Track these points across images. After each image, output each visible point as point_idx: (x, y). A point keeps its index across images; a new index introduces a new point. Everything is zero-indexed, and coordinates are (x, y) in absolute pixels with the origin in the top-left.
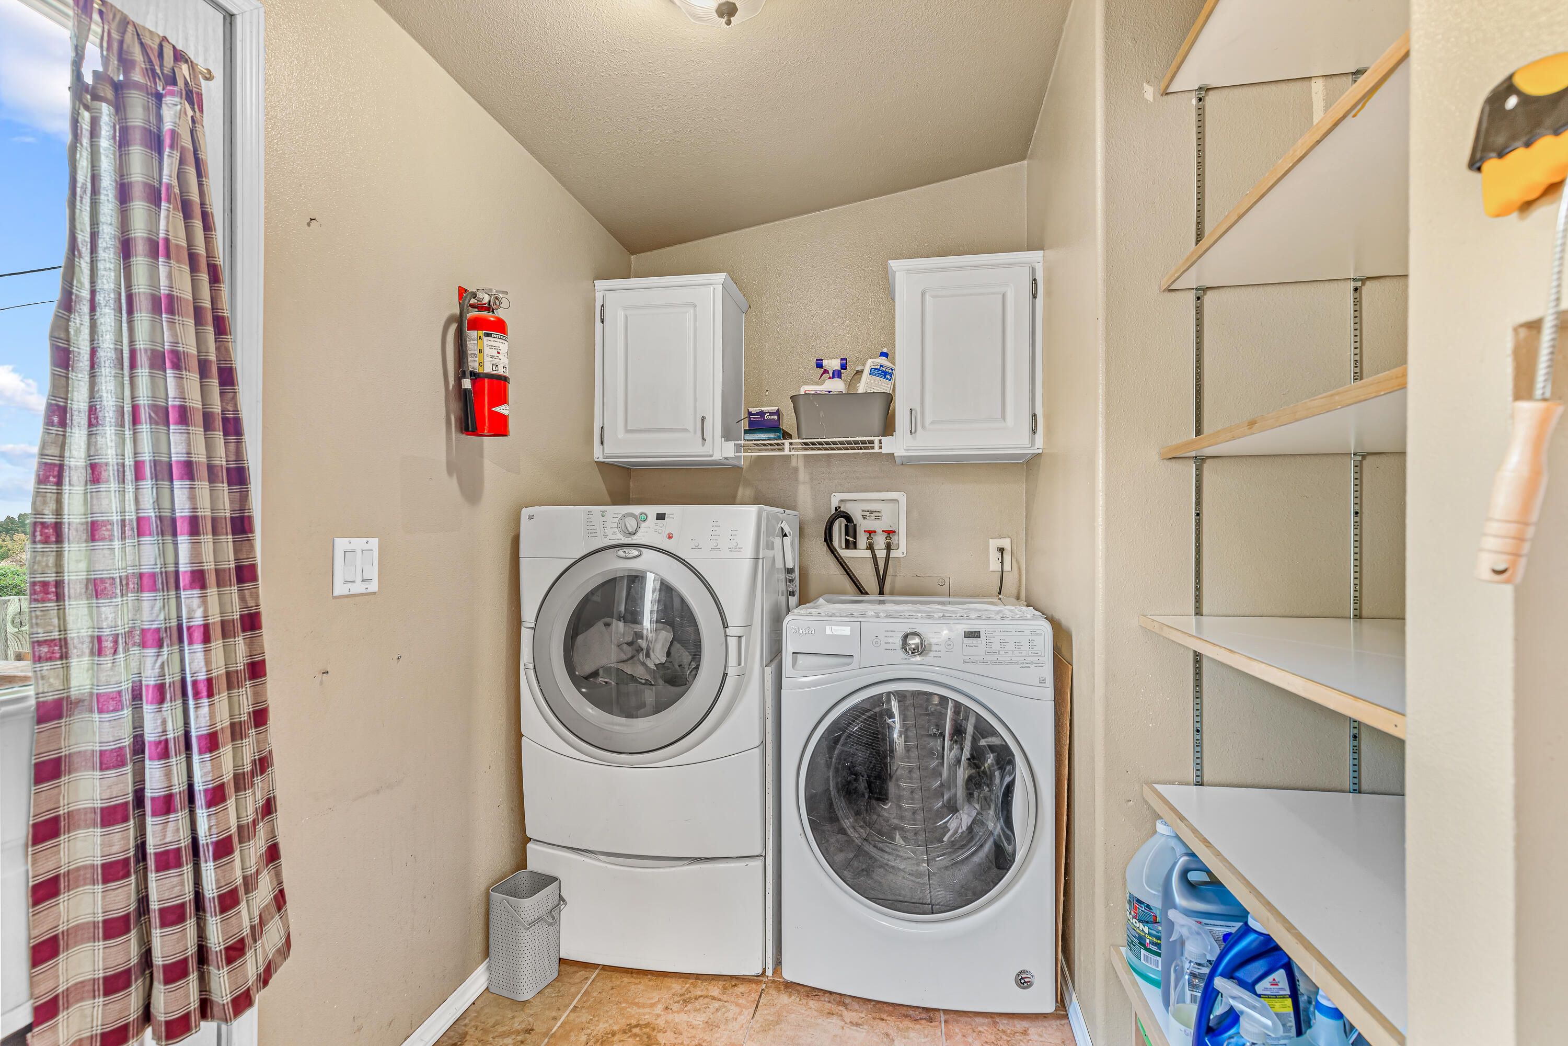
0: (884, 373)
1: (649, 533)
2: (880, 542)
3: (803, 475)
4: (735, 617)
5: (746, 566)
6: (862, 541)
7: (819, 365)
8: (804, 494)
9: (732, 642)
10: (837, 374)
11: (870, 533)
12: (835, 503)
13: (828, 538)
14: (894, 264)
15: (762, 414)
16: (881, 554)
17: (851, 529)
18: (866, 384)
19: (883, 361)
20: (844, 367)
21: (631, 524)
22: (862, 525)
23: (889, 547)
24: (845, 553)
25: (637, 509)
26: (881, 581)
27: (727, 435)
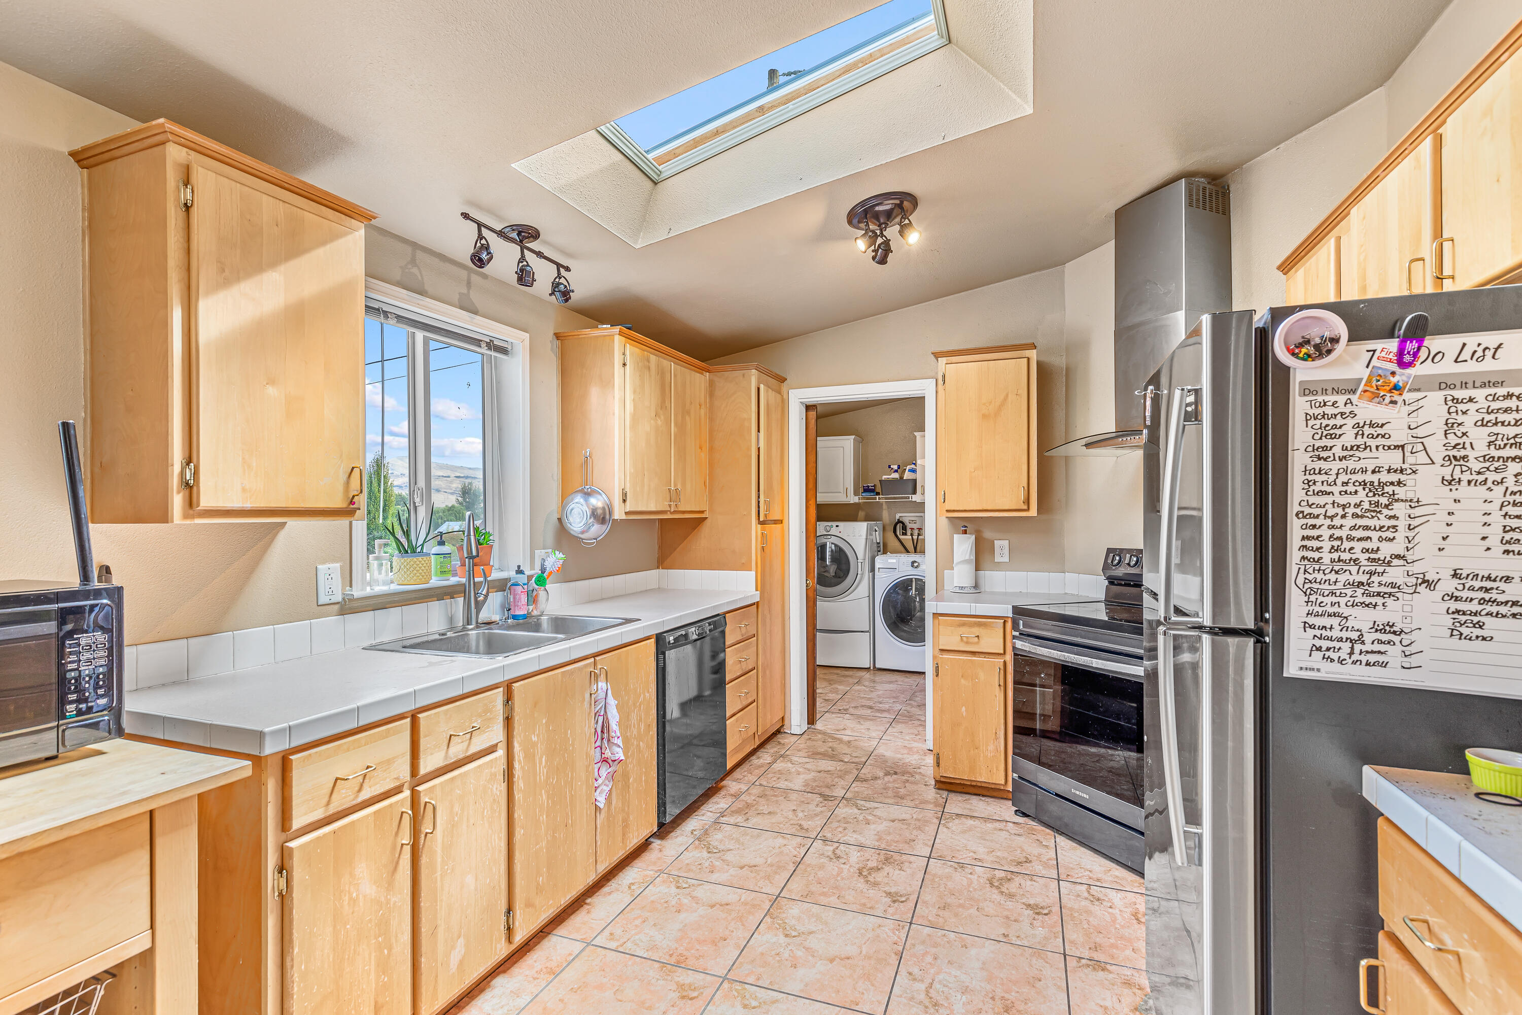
0: (913, 471)
1: (834, 531)
2: (916, 532)
3: (885, 506)
4: (860, 556)
5: (864, 541)
6: (909, 532)
7: (889, 467)
8: (885, 515)
9: (860, 564)
10: (896, 471)
11: (912, 529)
12: (897, 517)
13: (895, 531)
14: (916, 434)
15: (868, 486)
16: (915, 537)
17: (904, 528)
18: (907, 475)
19: (913, 466)
20: (899, 468)
21: (828, 528)
22: (909, 526)
23: (919, 535)
24: (901, 537)
25: (829, 524)
26: (915, 548)
27: (856, 494)
